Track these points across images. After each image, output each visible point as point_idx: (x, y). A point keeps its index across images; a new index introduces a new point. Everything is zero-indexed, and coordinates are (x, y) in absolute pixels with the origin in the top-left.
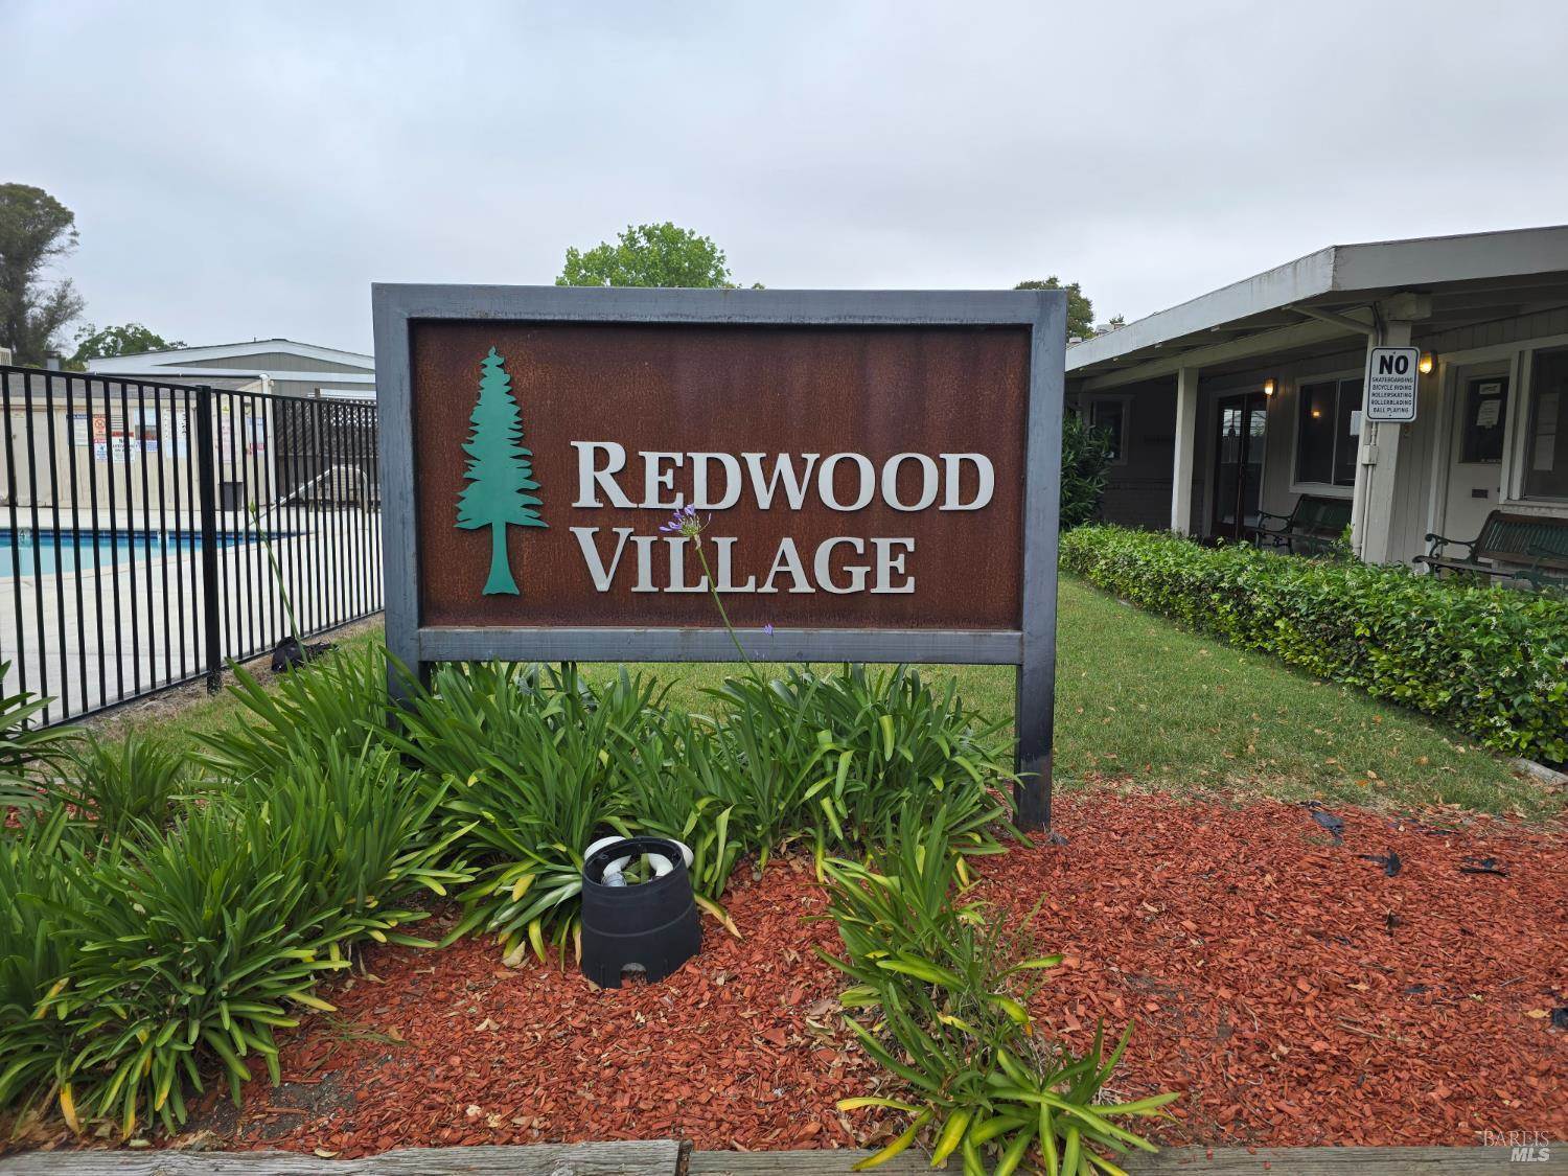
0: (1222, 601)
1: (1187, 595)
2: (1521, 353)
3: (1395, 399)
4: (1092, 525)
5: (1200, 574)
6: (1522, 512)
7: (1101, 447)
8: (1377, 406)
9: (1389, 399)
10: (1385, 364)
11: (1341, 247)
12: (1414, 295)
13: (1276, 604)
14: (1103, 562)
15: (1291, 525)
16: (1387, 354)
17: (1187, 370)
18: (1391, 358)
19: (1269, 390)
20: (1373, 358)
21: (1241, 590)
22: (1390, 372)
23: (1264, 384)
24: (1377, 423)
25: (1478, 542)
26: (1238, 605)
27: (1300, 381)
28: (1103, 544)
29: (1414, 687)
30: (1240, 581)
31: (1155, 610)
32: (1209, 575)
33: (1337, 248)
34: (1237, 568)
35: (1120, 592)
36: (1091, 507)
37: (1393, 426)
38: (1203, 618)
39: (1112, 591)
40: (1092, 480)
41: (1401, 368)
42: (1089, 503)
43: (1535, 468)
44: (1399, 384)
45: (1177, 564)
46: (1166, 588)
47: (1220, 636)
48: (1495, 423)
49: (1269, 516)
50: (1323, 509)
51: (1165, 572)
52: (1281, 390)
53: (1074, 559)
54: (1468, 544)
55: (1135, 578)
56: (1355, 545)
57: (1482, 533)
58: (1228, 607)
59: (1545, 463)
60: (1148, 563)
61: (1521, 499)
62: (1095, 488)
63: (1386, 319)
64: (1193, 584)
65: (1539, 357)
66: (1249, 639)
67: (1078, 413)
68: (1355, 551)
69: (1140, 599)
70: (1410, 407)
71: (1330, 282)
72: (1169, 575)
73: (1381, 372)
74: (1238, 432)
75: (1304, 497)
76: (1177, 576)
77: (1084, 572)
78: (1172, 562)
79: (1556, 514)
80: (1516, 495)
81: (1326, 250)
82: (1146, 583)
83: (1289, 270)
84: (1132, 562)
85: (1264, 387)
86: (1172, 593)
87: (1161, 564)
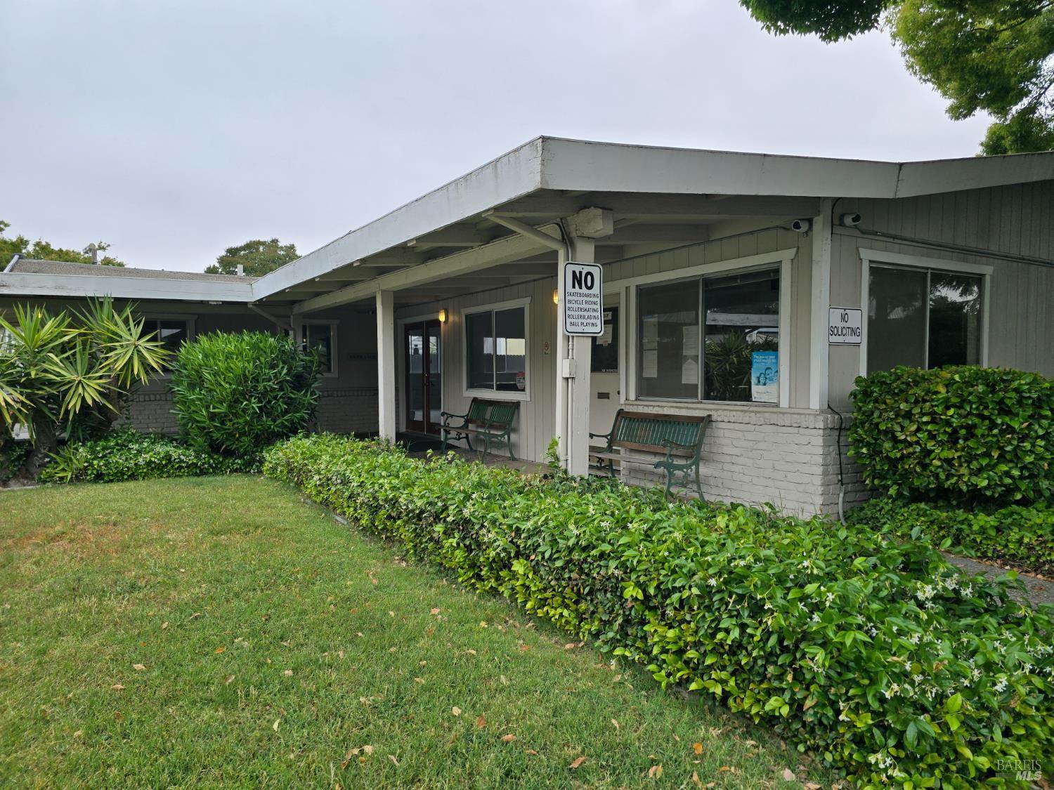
0: (448, 534)
1: (406, 522)
2: (627, 288)
3: (586, 314)
4: (307, 436)
5: (419, 503)
6: (640, 410)
7: (311, 362)
8: (573, 320)
9: (582, 313)
10: (577, 279)
11: (549, 138)
12: (601, 210)
13: (511, 542)
14: (316, 477)
15: (468, 421)
16: (577, 269)
17: (384, 292)
18: (581, 273)
19: (442, 318)
20: (564, 273)
21: (467, 521)
22: (581, 288)
23: (438, 312)
24: (573, 337)
25: (612, 434)
26: (464, 538)
27: (465, 311)
28: (315, 457)
29: (723, 682)
30: (466, 513)
31: (370, 531)
32: (430, 504)
33: (545, 139)
34: (461, 496)
35: (335, 509)
36: (306, 416)
37: (585, 339)
38: (424, 550)
39: (327, 505)
40: (307, 392)
41: (589, 284)
42: (304, 414)
43: (645, 375)
44: (588, 299)
45: (393, 488)
46: (382, 513)
47: (445, 570)
48: (610, 342)
49: (452, 416)
50: (490, 409)
51: (381, 496)
52: (451, 319)
53: (291, 471)
54: (606, 436)
55: (350, 497)
56: (562, 458)
57: (614, 426)
58: (454, 541)
59: (652, 372)
60: (361, 485)
61: (637, 399)
62: (309, 399)
63: (573, 234)
64: (412, 511)
65: (642, 292)
66: (479, 577)
67: (291, 333)
68: (562, 464)
69: (357, 520)
70: (598, 322)
71: (538, 178)
72: (386, 500)
73: (574, 287)
74: (421, 352)
75: (475, 400)
76: (394, 502)
77: (299, 484)
78: (387, 486)
79: (667, 411)
80: (632, 396)
81: (532, 142)
82: (361, 505)
83: (489, 171)
84: (346, 482)
85: (438, 315)
86: (389, 517)
87: (376, 487)
